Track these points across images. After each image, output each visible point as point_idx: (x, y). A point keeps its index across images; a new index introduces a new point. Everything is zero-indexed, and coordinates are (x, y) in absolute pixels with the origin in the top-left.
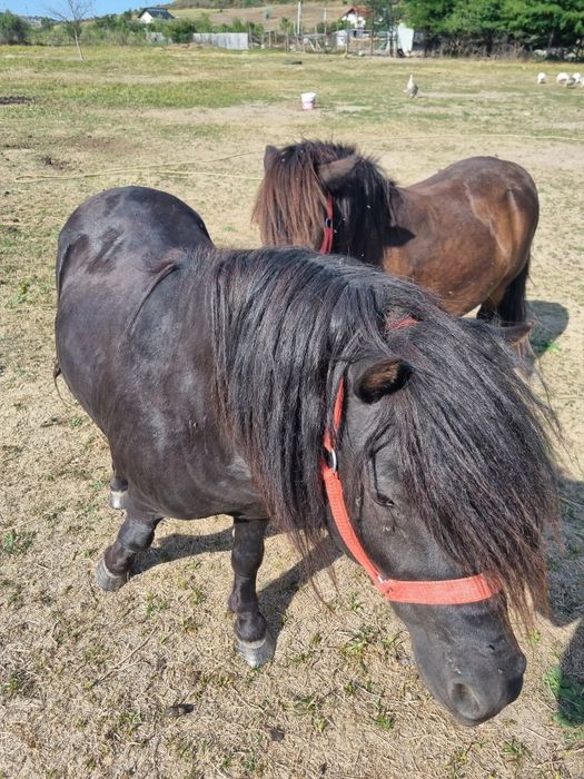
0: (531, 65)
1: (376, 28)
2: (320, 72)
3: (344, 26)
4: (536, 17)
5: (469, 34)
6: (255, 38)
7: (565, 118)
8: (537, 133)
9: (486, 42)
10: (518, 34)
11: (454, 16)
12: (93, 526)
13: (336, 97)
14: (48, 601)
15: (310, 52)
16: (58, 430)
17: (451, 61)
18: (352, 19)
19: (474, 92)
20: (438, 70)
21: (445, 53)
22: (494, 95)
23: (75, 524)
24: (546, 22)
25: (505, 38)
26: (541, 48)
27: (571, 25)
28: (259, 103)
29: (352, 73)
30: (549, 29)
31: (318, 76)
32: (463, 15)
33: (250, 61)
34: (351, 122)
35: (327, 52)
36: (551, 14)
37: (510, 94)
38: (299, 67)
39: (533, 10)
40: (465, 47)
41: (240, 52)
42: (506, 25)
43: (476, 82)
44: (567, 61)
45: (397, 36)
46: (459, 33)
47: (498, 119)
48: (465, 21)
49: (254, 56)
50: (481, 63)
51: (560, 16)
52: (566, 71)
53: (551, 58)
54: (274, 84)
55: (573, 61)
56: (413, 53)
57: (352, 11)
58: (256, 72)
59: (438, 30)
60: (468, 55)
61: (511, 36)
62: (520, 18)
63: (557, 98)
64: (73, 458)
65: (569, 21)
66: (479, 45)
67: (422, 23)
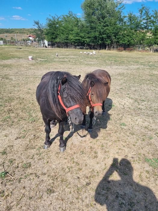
0: (77, 50)
1: (39, 41)
2: (28, 51)
3: (29, 40)
4: (76, 40)
5: (62, 43)
6: (5, 42)
7: (90, 61)
8: (86, 64)
9: (66, 45)
10: (73, 43)
11: (58, 39)
12: (44, 157)
13: (36, 57)
14: (45, 174)
15: (22, 46)
16: (20, 140)
17: (59, 49)
18: (31, 38)
19: (68, 56)
20: (57, 51)
21: (57, 47)
22: (73, 56)
23: (39, 158)
24: (79, 41)
25: (70, 44)
26: (78, 46)
27: (84, 42)
28: (16, 59)
29: (36, 51)
30: (79, 42)
31: (28, 52)
32: (60, 39)
33: (6, 48)
34: (44, 63)
35: (27, 46)
36: (79, 39)
37: (76, 56)
38: (21, 50)
39: (75, 38)
40: (61, 46)
41: (2, 45)
42: (70, 41)
43: (67, 54)
44: (84, 49)
45: (44, 43)
46: (59, 43)
47: (77, 62)
48: (60, 40)
49: (6, 46)
50: (66, 49)
51: (81, 40)
52: (85, 51)
53: (81, 48)
54: (17, 54)
55: (85, 49)
56: (49, 47)
57: (30, 36)
58: (10, 51)
59: (54, 42)
60: (62, 47)
61: (72, 44)
62: (73, 40)
63: (86, 57)
64: (28, 145)
65: (83, 41)
66: (65, 45)
67: (50, 40)
